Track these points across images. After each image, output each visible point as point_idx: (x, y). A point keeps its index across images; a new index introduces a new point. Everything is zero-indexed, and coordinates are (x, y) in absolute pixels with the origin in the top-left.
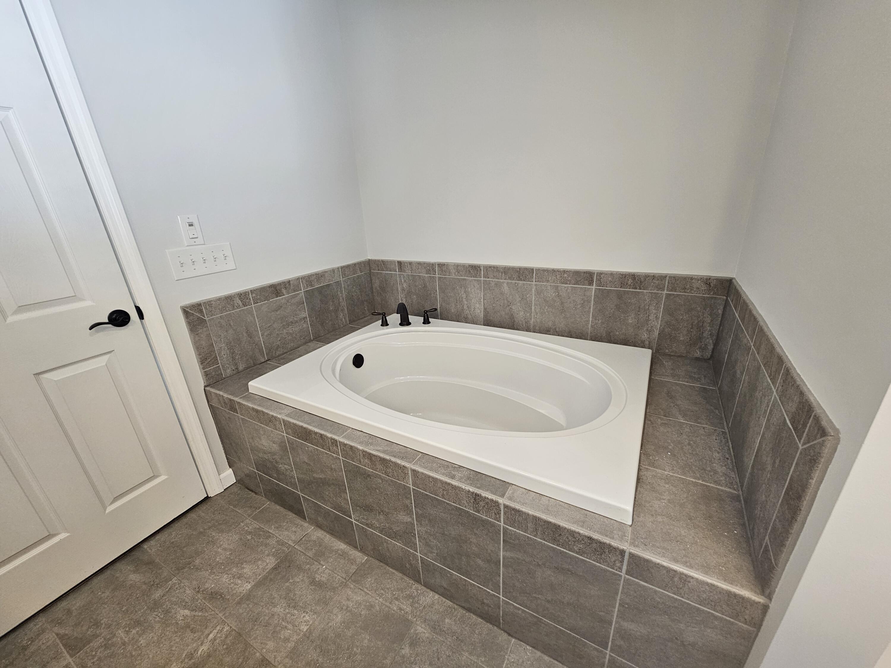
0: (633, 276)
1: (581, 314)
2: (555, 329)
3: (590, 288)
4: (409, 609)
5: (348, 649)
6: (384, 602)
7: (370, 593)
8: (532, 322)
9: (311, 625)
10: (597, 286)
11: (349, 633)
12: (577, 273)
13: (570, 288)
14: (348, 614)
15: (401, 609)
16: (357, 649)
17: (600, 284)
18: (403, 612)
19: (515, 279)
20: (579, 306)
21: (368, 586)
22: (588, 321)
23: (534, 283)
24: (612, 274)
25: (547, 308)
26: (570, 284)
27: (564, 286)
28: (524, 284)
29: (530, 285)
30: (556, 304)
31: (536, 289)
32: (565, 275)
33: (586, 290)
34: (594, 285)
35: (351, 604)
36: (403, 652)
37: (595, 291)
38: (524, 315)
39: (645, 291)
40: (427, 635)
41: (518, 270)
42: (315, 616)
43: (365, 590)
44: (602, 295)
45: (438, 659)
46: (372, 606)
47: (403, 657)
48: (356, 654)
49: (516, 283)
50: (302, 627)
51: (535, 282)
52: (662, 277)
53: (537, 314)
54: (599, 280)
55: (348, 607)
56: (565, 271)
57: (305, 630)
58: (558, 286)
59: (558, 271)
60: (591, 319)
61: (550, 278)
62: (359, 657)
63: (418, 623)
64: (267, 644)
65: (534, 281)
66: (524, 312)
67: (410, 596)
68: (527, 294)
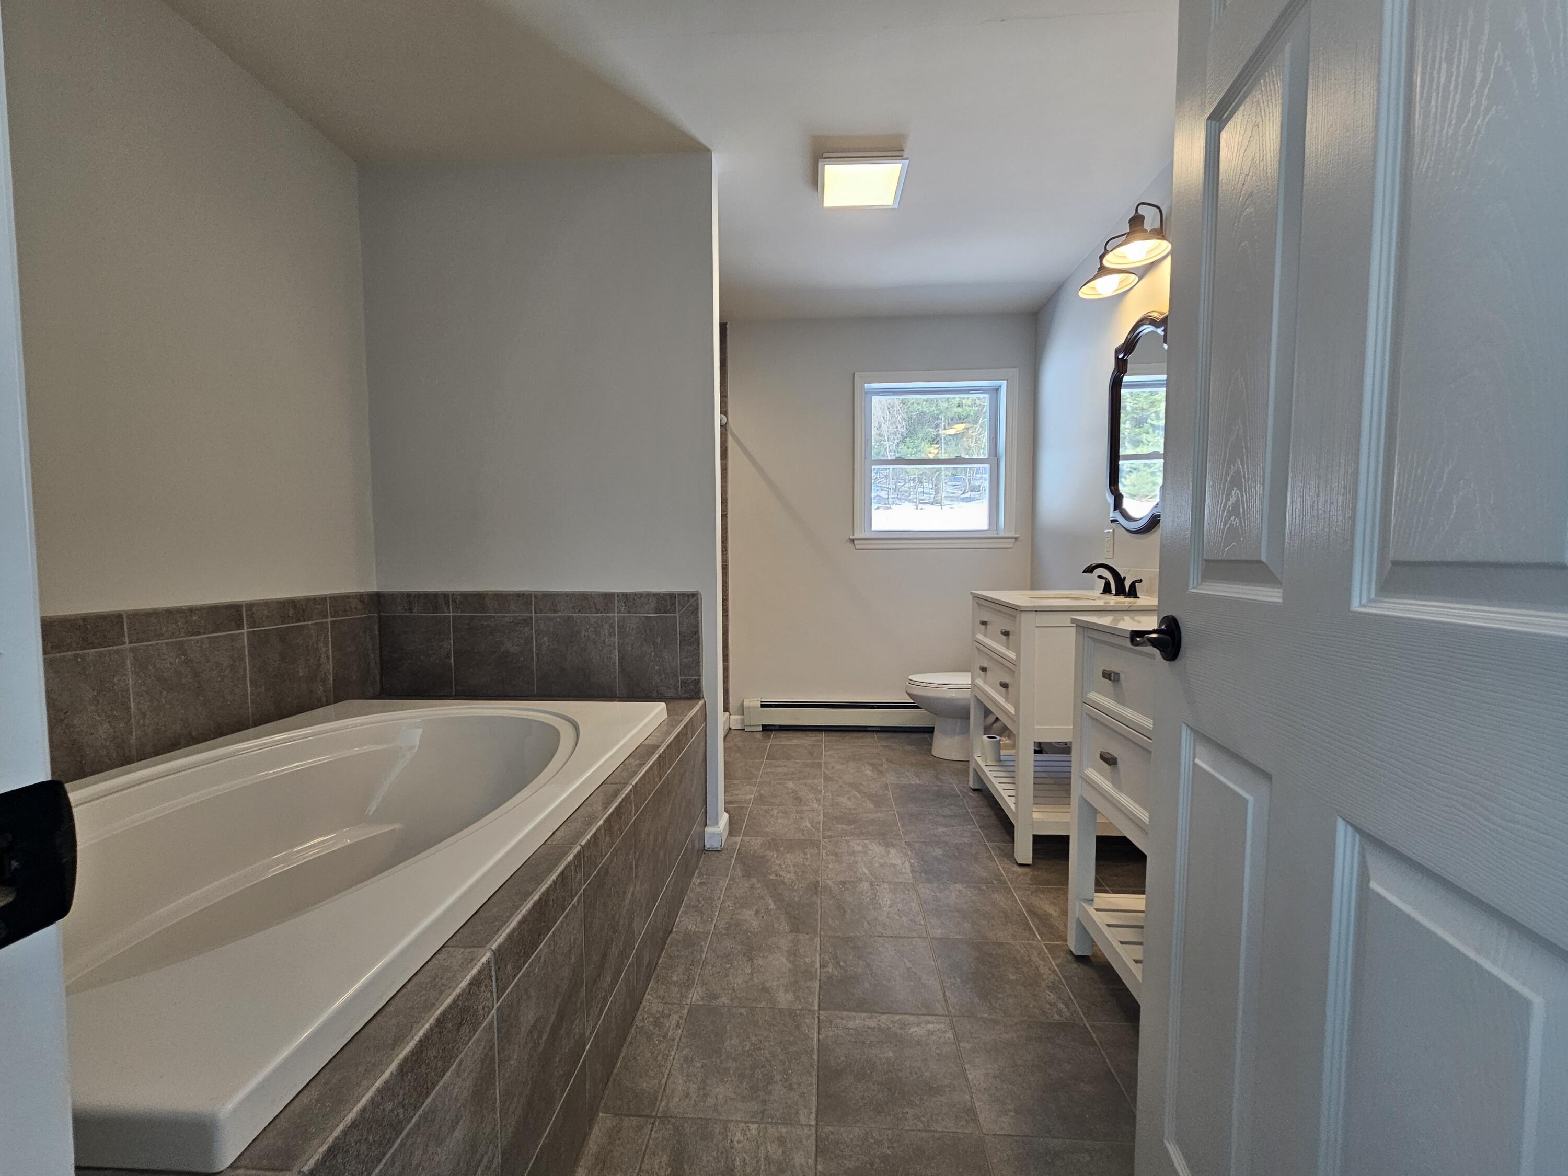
0: (293, 603)
1: (232, 684)
2: (190, 734)
3: (239, 634)
4: (675, 1017)
5: (751, 1055)
6: (675, 1048)
7: (667, 1071)
8: (133, 740)
9: (746, 1122)
10: (250, 628)
11: (732, 1065)
12: (214, 610)
13: (206, 642)
14: (709, 1082)
15: (678, 1025)
16: (746, 1046)
17: (253, 624)
18: (680, 1022)
19: (74, 645)
20: (227, 672)
21: (656, 1081)
22: (245, 695)
23: (127, 646)
24: (267, 604)
25: (165, 693)
26: (204, 633)
27: (194, 640)
28: (101, 655)
29: (117, 652)
30: (184, 681)
31: (135, 658)
32: (195, 618)
33: (233, 638)
34: (245, 628)
35: (693, 1087)
36: (726, 1002)
37: (248, 637)
38: (111, 731)
39: (310, 623)
40: (699, 989)
41: (81, 622)
42: (731, 1126)
43: (664, 1081)
44: (259, 642)
45: (719, 972)
46: (686, 1059)
47: (732, 1000)
48: (752, 1044)
49: (76, 656)
50: (754, 1132)
51: (131, 642)
52: (322, 600)
53: (144, 715)
54: (251, 616)
55: (699, 1088)
56: (192, 610)
57: (756, 1126)
58: (182, 643)
59: (179, 611)
60: (249, 689)
61: (164, 630)
62: (754, 1039)
63: (689, 1002)
64: (801, 1165)
65: (127, 642)
66: (110, 722)
67: (657, 1023)
68: (114, 676)
